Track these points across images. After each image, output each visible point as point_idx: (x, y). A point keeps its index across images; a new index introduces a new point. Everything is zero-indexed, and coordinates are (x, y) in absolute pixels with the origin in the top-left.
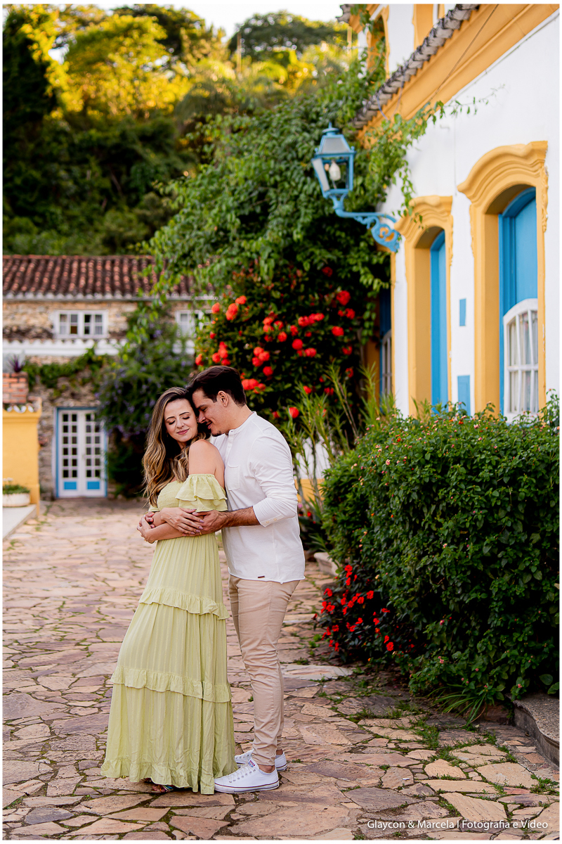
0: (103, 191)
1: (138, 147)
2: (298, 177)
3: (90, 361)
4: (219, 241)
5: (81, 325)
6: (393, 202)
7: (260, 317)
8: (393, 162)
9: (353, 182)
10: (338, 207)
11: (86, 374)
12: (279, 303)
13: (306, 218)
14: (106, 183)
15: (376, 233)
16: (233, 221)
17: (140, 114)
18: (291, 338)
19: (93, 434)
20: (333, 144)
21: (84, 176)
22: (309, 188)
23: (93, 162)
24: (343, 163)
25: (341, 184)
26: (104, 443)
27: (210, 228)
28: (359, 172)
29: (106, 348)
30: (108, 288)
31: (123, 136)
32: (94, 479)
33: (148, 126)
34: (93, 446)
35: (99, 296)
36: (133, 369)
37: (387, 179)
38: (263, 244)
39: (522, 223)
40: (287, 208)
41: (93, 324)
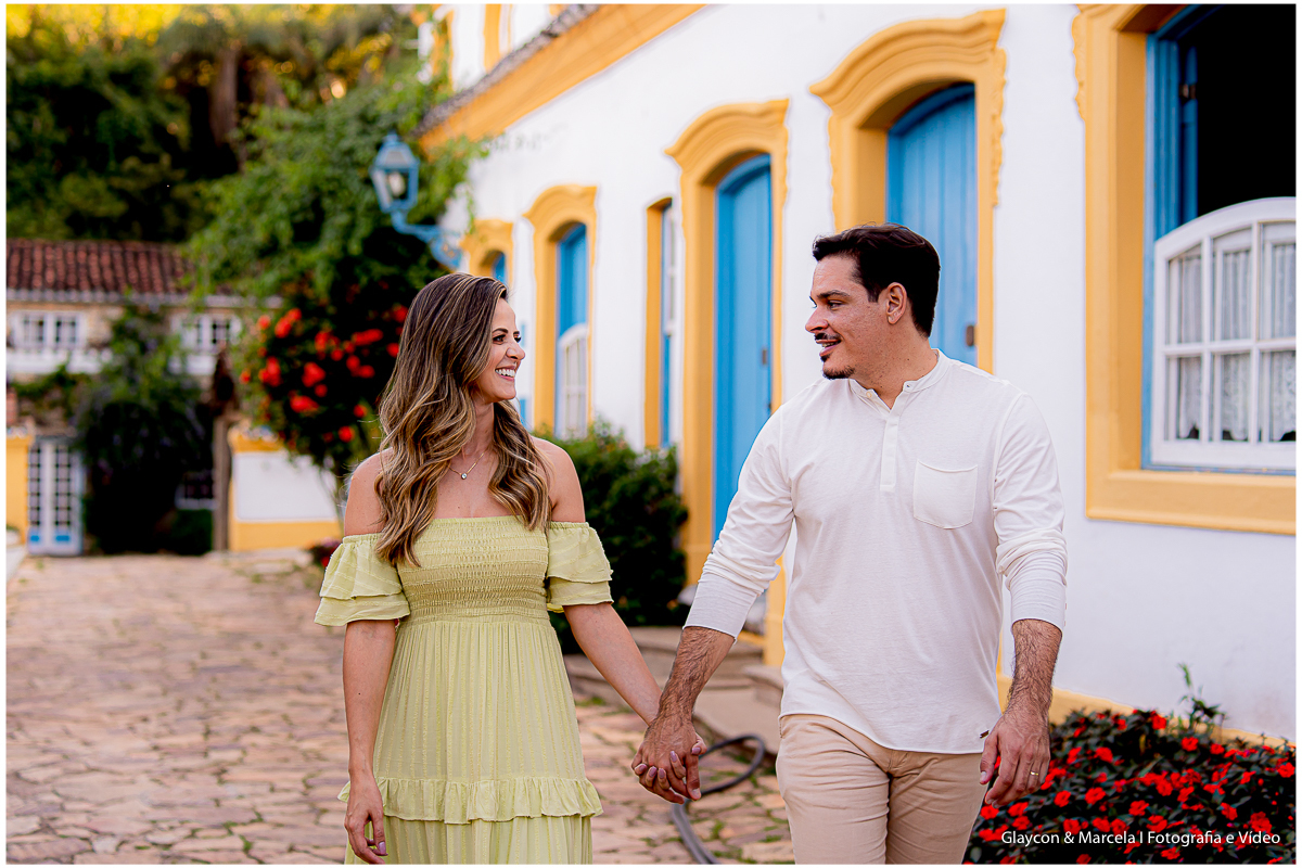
0: (55, 147)
1: (108, 90)
2: (355, 185)
3: (62, 379)
4: (270, 250)
5: (50, 331)
6: (455, 220)
7: (312, 334)
8: (456, 175)
9: (416, 197)
10: (399, 221)
11: (56, 394)
12: (332, 319)
13: (364, 228)
14: (61, 137)
15: (439, 250)
16: (285, 231)
17: (108, 42)
18: (346, 355)
19: (63, 472)
20: (395, 154)
21: (30, 126)
22: (368, 197)
23: (44, 108)
24: (405, 175)
25: (404, 196)
26: (78, 481)
27: (260, 236)
28: (423, 183)
29: (85, 363)
30: (84, 283)
31: (87, 74)
32: (63, 530)
33: (122, 61)
34: (63, 487)
35: (73, 295)
36: (119, 390)
37: (450, 193)
38: (318, 258)
39: (578, 251)
40: (343, 219)
41: (66, 332)
